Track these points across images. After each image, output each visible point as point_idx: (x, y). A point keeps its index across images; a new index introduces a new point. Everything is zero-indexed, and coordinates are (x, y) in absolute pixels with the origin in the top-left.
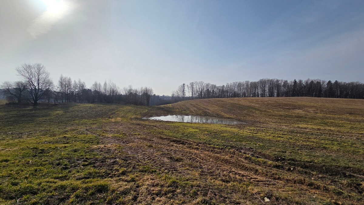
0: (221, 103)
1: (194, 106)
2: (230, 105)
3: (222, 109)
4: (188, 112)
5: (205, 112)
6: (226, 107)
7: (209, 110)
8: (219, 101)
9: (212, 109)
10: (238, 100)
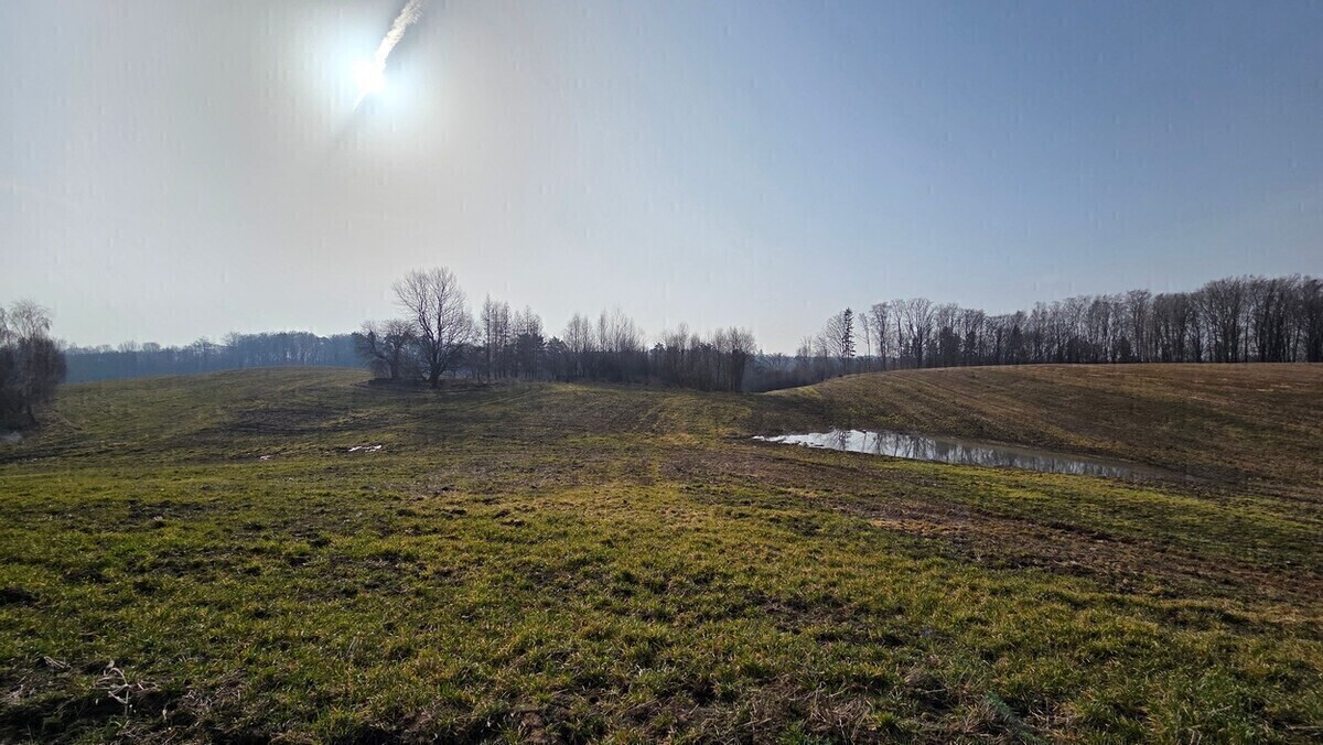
0: (1032, 386)
1: (914, 398)
2: (1077, 397)
3: (1045, 411)
4: (898, 420)
5: (973, 423)
6: (1061, 406)
7: (984, 414)
8: (1016, 378)
9: (996, 409)
10: (1109, 376)
